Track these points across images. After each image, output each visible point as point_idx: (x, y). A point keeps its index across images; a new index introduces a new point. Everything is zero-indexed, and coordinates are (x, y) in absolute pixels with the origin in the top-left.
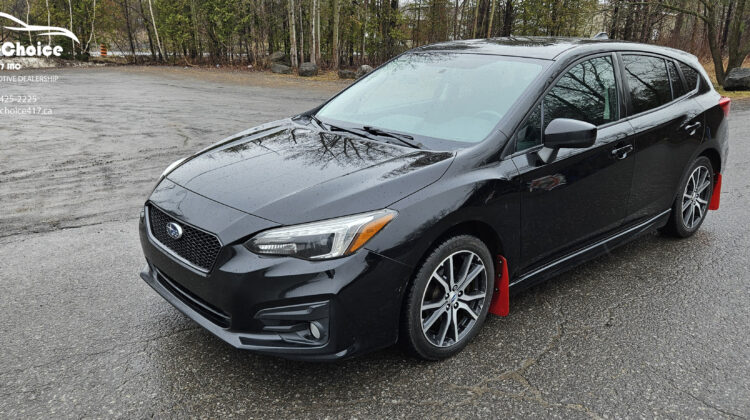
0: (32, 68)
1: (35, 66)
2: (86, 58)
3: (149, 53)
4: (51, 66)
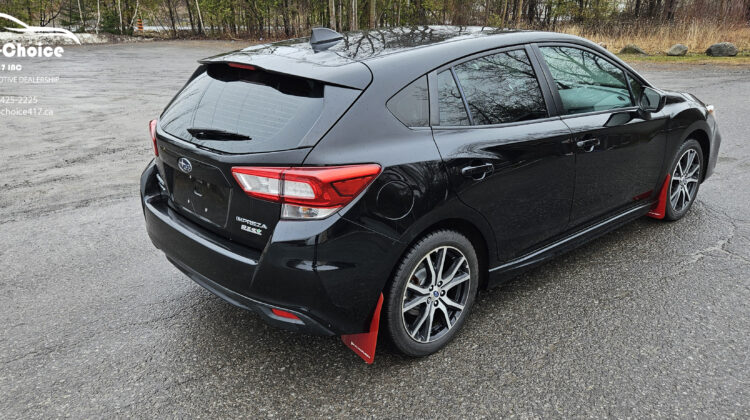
0: (87, 44)
1: (90, 42)
2: (131, 33)
3: (190, 28)
4: (105, 41)
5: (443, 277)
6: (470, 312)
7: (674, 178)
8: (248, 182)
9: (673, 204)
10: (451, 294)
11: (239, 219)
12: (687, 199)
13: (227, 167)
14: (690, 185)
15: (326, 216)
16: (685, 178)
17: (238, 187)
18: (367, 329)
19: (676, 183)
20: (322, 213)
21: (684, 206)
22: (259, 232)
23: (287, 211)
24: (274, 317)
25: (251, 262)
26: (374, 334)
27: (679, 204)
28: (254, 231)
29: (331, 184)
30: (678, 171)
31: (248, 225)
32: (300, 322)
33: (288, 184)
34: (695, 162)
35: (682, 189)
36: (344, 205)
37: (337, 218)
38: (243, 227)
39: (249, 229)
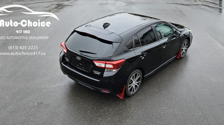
5: (135, 79)
6: (140, 86)
7: (182, 48)
8: (97, 64)
9: (182, 54)
10: (137, 81)
11: (94, 71)
12: (184, 53)
13: (92, 61)
14: (185, 50)
15: (115, 71)
16: (184, 48)
17: (95, 65)
18: (121, 92)
19: (183, 49)
20: (114, 70)
21: (184, 55)
22: (99, 74)
23: (106, 70)
24: (103, 91)
25: (98, 81)
26: (123, 93)
27: (183, 55)
28: (98, 74)
29: (117, 64)
30: (183, 47)
31: (96, 72)
32: (109, 92)
33: (107, 65)
34: (187, 45)
35: (184, 51)
36: (118, 68)
37: (117, 71)
38: (95, 73)
39: (96, 73)
